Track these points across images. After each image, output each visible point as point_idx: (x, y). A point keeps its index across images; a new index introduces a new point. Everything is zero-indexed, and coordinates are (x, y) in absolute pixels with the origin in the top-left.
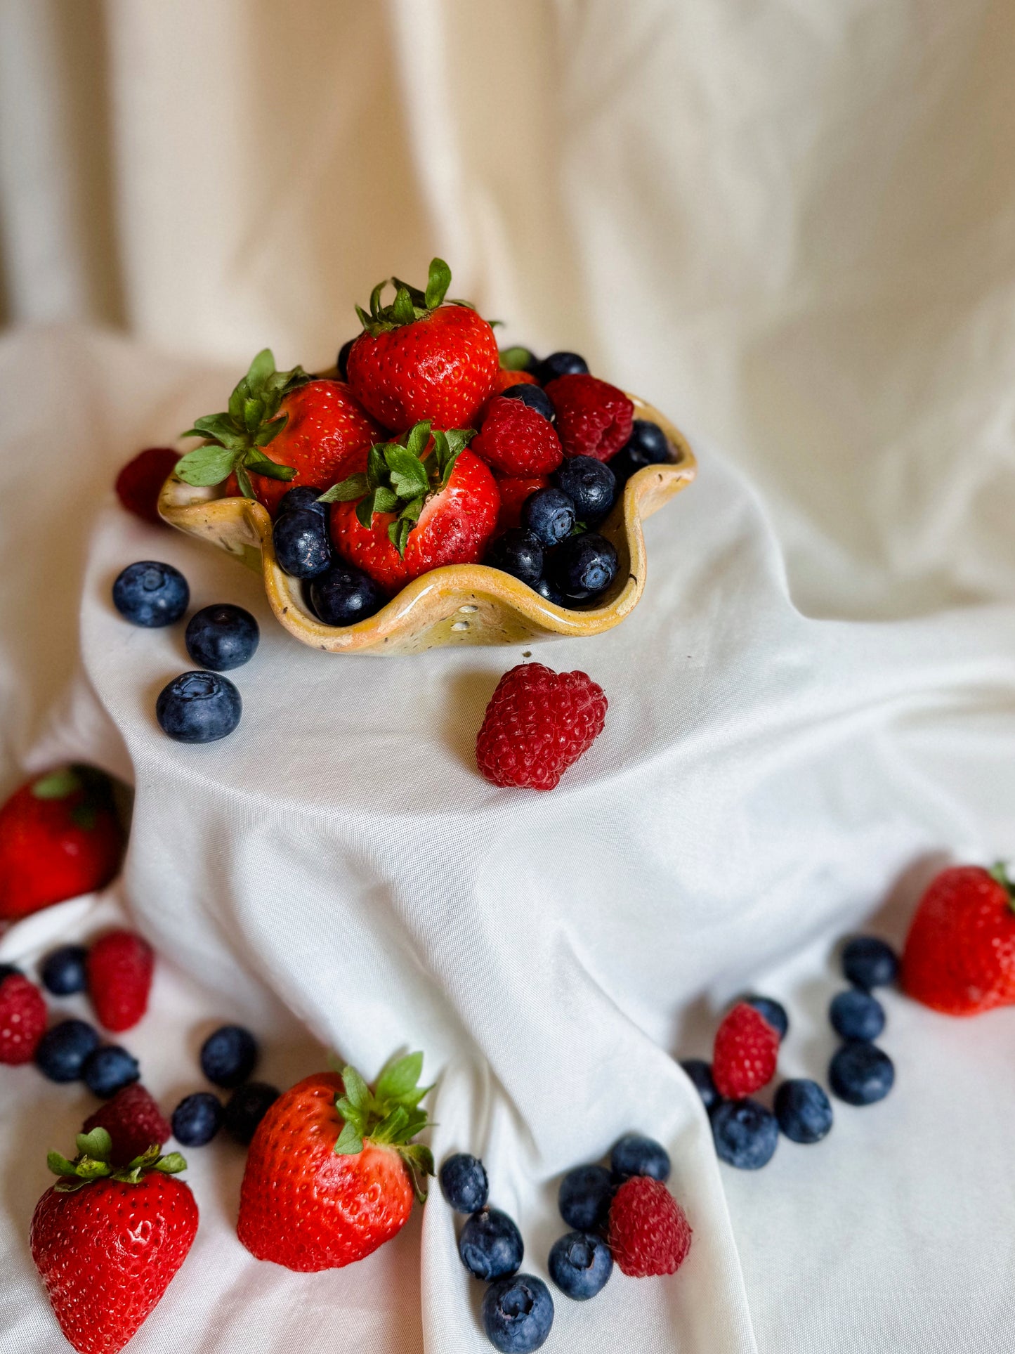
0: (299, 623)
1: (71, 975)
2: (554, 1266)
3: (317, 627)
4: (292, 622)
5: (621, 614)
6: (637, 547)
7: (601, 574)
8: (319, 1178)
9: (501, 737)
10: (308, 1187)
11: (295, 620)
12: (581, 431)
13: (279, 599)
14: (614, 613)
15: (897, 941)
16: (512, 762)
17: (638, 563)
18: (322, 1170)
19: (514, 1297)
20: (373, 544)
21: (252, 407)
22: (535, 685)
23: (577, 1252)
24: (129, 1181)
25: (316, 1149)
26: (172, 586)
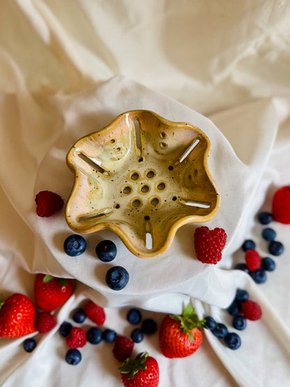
0: (144, 256)
1: (82, 317)
2: (235, 325)
3: (150, 255)
4: (142, 256)
8: (186, 345)
17: (217, 190)
18: (186, 343)
23: (239, 323)
24: (145, 369)
25: (182, 340)
26: (82, 243)
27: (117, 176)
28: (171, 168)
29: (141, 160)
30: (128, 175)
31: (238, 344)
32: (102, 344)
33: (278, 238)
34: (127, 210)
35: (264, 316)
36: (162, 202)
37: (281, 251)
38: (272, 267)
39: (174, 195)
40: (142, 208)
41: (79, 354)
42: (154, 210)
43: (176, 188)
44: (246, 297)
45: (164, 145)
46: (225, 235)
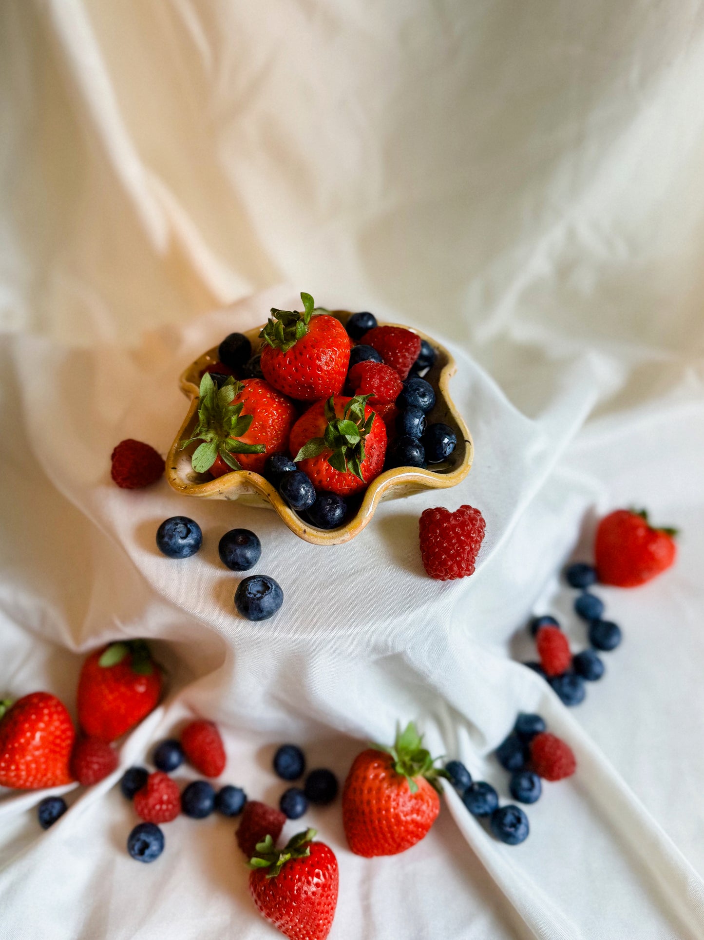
0: (316, 537)
1: (174, 758)
2: (515, 793)
3: (327, 535)
4: (312, 537)
5: (471, 465)
6: (463, 423)
7: (451, 445)
8: (401, 808)
9: (443, 557)
10: (397, 816)
11: (313, 535)
12: (399, 363)
13: (298, 526)
14: (468, 465)
15: (589, 558)
16: (456, 569)
17: (467, 433)
18: (401, 804)
19: (509, 818)
20: (337, 477)
21: (235, 420)
22: (449, 522)
23: (525, 783)
24: (305, 855)
25: (393, 796)
26: (192, 531)
31: (522, 829)
32: (213, 820)
33: (610, 614)
35: (581, 772)
37: (614, 640)
38: (596, 669)
41: (160, 838)
44: (539, 727)
46: (482, 520)
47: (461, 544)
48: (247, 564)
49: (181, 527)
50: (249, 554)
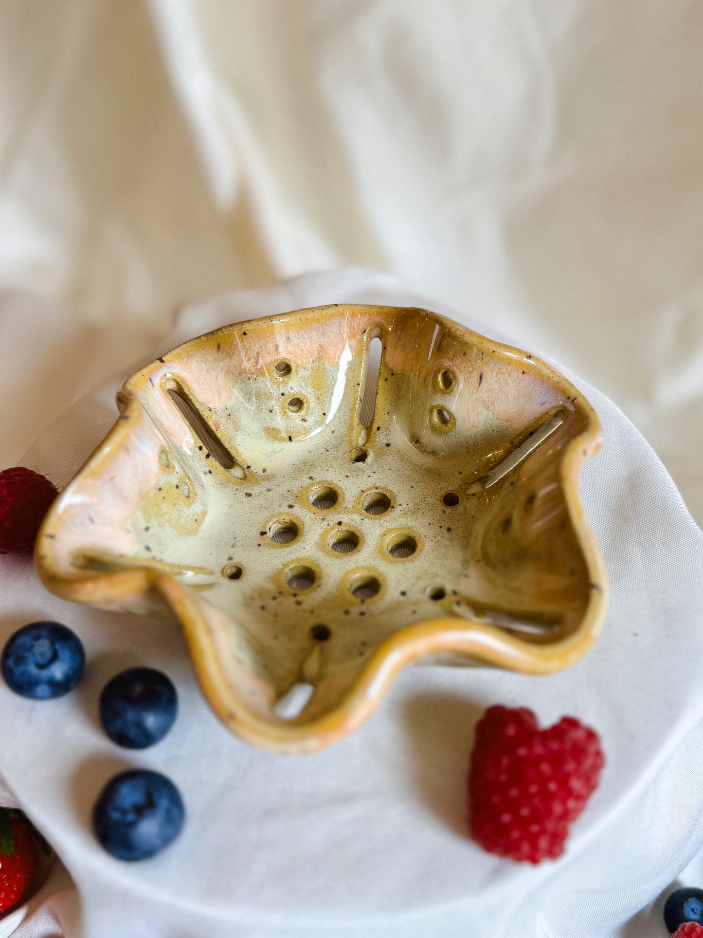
0: (254, 730)
3: (276, 731)
4: (245, 729)
6: (592, 550)
11: (249, 726)
13: (222, 702)
17: (597, 568)
26: (65, 655)
27: (266, 485)
28: (450, 500)
29: (361, 457)
30: (305, 490)
34: (261, 593)
36: (390, 593)
39: (439, 582)
40: (313, 597)
42: (355, 611)
43: (453, 560)
45: (445, 418)
46: (598, 754)
47: (547, 797)
48: (146, 740)
49: (43, 647)
50: (151, 721)
